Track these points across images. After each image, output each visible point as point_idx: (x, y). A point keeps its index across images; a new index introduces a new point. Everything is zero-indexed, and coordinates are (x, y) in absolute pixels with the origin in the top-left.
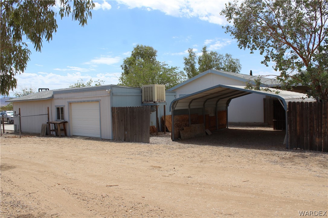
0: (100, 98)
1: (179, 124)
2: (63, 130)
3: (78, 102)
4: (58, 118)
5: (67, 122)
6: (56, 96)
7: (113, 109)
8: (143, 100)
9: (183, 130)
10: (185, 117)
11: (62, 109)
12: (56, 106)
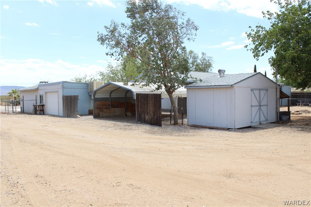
0: (58, 90)
1: (100, 107)
2: (42, 110)
3: (51, 92)
4: (41, 103)
5: (44, 105)
6: (39, 88)
7: (63, 96)
8: (89, 92)
9: (103, 111)
10: (106, 103)
11: (42, 96)
12: (39, 94)
